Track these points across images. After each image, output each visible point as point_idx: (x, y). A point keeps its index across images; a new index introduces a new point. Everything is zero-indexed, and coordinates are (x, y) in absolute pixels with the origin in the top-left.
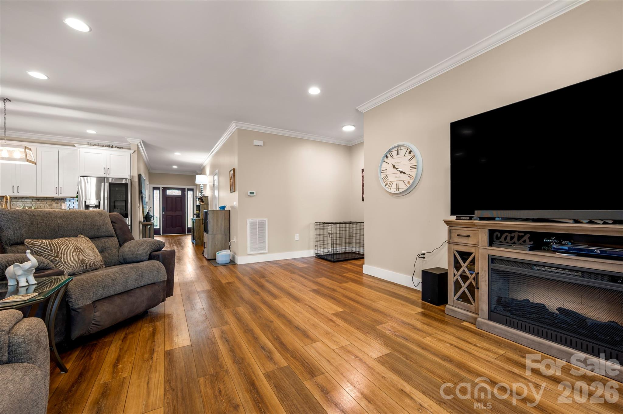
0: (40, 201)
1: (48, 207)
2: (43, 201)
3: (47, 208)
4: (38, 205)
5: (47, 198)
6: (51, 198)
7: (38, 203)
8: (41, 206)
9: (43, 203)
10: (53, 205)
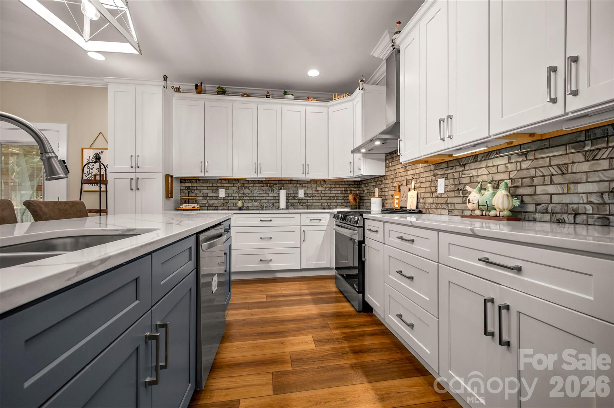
0: (531, 157)
1: (556, 179)
2: (538, 156)
3: (552, 183)
4: (525, 172)
5: (552, 143)
6: (565, 139)
7: (525, 165)
8: (531, 178)
9: (541, 162)
10: (576, 168)
